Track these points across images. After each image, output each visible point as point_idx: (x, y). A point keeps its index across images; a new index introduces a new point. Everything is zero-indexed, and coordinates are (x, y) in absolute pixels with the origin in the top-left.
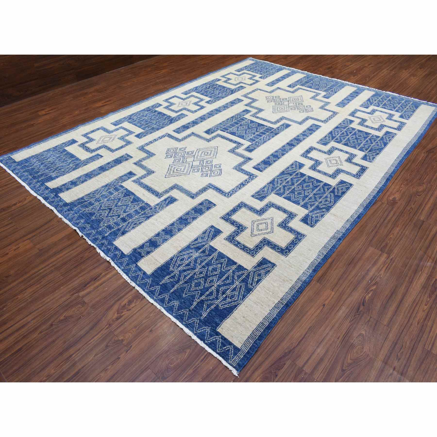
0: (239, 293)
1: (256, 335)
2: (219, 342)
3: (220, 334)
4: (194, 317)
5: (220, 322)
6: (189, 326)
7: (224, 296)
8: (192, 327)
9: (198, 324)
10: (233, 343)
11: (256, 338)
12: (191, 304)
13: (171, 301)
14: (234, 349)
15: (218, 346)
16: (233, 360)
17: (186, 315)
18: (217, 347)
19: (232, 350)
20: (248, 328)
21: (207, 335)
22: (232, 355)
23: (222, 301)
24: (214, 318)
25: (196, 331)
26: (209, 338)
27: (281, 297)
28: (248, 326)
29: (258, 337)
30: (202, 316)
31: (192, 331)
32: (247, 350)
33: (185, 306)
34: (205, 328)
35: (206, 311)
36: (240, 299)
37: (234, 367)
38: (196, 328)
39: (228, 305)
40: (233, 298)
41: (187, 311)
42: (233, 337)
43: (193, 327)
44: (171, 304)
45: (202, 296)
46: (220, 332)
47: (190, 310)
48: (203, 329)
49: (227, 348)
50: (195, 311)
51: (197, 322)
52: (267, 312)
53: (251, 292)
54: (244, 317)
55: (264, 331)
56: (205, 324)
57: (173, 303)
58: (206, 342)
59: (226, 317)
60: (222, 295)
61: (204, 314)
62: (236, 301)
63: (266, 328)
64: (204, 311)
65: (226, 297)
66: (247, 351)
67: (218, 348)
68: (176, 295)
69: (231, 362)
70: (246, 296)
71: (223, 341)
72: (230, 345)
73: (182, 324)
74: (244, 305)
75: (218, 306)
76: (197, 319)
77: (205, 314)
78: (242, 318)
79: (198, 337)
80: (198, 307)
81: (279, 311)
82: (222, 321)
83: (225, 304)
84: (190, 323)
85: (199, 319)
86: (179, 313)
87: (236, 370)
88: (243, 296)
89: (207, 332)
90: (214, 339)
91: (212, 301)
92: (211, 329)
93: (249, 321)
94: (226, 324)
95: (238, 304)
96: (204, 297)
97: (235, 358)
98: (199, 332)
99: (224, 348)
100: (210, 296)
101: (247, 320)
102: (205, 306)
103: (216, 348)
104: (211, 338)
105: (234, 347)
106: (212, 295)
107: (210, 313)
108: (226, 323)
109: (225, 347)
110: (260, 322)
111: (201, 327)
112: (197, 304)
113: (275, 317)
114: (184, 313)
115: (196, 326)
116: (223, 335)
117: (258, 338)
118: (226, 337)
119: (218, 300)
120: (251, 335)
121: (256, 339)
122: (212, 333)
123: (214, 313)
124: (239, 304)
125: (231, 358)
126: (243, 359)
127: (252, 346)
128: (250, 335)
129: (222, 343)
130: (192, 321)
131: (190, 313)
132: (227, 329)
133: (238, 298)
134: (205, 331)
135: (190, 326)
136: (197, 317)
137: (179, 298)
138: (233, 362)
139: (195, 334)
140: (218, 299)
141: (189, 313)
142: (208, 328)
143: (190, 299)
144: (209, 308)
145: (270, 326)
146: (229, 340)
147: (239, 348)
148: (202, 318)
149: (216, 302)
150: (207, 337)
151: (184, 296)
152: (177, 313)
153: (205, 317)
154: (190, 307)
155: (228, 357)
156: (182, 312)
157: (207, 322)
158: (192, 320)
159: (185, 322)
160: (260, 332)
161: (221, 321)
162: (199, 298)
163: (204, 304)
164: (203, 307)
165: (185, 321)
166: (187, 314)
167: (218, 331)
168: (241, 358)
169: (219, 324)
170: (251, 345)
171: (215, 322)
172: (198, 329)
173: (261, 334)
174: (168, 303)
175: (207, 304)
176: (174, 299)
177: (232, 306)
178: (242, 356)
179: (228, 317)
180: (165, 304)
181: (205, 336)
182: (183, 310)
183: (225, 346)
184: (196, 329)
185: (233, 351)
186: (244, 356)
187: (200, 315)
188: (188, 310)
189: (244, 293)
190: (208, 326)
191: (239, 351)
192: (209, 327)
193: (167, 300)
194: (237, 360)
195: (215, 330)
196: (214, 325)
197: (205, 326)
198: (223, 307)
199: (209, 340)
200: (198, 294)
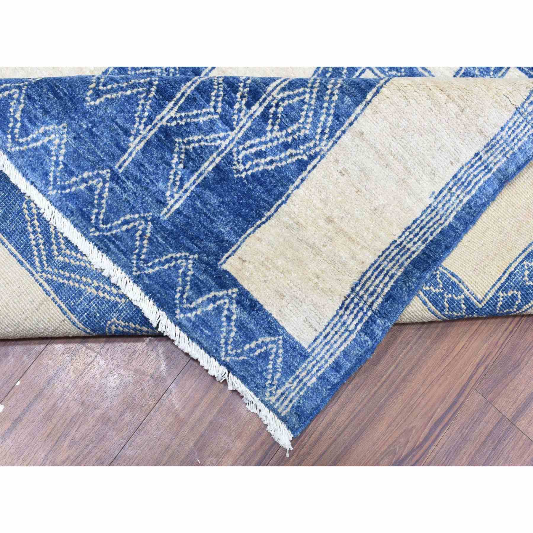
0: (318, 98)
1: (372, 294)
2: (228, 318)
3: (235, 283)
4: (133, 210)
5: (233, 239)
6: (112, 246)
7: (257, 109)
8: (124, 254)
9: (150, 239)
10: (283, 323)
11: (375, 306)
12: (118, 145)
13: (34, 120)
14: (286, 351)
15: (227, 339)
16: (280, 392)
17: (101, 197)
18: (223, 341)
19: (276, 353)
20: (344, 264)
21: (184, 287)
22: (278, 375)
23: (246, 137)
24: (212, 221)
25: (139, 268)
26: (189, 300)
27: (492, 131)
28: (344, 255)
29: (380, 300)
30: (165, 204)
31: (126, 268)
32: (333, 359)
33: (94, 153)
34: (176, 259)
35: (181, 187)
36: (323, 133)
37: (284, 419)
38: (139, 255)
39: (271, 162)
40: (293, 121)
41: (105, 182)
42: (282, 296)
43: (127, 252)
44: (35, 140)
45: (162, 107)
46: (233, 273)
47: (115, 177)
48: (167, 261)
49: (259, 346)
50: (137, 181)
51: (144, 230)
52: (421, 200)
53: (369, 97)
54: (329, 220)
55: (405, 273)
56: (176, 238)
57: (45, 134)
58: (180, 316)
59: (260, 216)
60: (249, 105)
61: (172, 196)
62: (306, 139)
63: (413, 263)
64: (174, 184)
65: (264, 116)
66: (331, 361)
67: (226, 343)
68: (56, 94)
69: (273, 399)
70: (349, 116)
71: (245, 316)
72: (270, 334)
73: (86, 236)
74: (337, 161)
75: (228, 160)
76: (146, 221)
77: (176, 196)
78: (322, 223)
79: (147, 290)
80: (150, 163)
81: (468, 203)
82: (244, 231)
83: (260, 154)
84: (115, 236)
85: (152, 221)
86: (70, 186)
87: (288, 428)
88: (337, 116)
89: (185, 274)
90: (211, 307)
91: (206, 133)
92: (200, 260)
93: (350, 238)
94: (258, 245)
95: (312, 158)
96: (173, 114)
97: (287, 385)
98: (151, 271)
99: (247, 347)
100: (201, 107)
101: (339, 231)
102: (175, 160)
103: (218, 344)
104: (200, 300)
105: (285, 341)
106: (208, 101)
107: (196, 196)
108: (260, 240)
109: (253, 345)
110: (391, 241)
111: (161, 254)
112: (144, 150)
113: (450, 225)
114: (91, 189)
115: (142, 246)
116: (246, 285)
117: (382, 305)
118: (255, 295)
119: (232, 134)
120: (353, 290)
121: (374, 313)
122: (203, 277)
123: (214, 201)
124: (316, 154)
125: (271, 385)
126: (315, 390)
127: (351, 346)
128: (348, 292)
129: (241, 326)
130: (124, 228)
131: (116, 187)
132: (263, 264)
133: (314, 125)
134: (177, 268)
135: (118, 247)
136: (146, 211)
137: (66, 111)
138: (278, 400)
139: (137, 280)
140: (232, 129)
141: (111, 190)
142: (187, 259)
143: (113, 120)
144: (192, 172)
145: (429, 257)
146: (268, 308)
147: (305, 345)
148: (165, 215)
149: (224, 144)
150: (183, 293)
151: (90, 103)
152: (63, 188)
153: (178, 212)
154: (114, 158)
155: (259, 381)
156: (83, 180)
157: (185, 232)
158: (126, 222)
159: (98, 229)
160: (391, 278)
161: (240, 232)
162: (150, 119)
163: (172, 152)
164: (169, 165)
165: (97, 223)
166: (106, 195)
167: (225, 267)
168: (309, 384)
169: (231, 245)
170: (348, 342)
171: (218, 237)
172: (146, 261)
173: (392, 288)
174: (25, 132)
175: (187, 152)
176: (46, 112)
177: (287, 167)
178: (314, 380)
179: (269, 218)
180: (13, 138)
181: (173, 288)
182: (85, 175)
183: (250, 338)
184: (139, 259)
185: (280, 359)
186: (319, 378)
187: (159, 202)
188: (106, 173)
189: (341, 99)
190: (188, 250)
191: (304, 360)
192: (192, 253)
193: (18, 116)
194: (293, 394)
195: (214, 267)
196: (213, 246)
197: (177, 250)
198: (251, 167)
199: (191, 310)
200: (149, 91)
